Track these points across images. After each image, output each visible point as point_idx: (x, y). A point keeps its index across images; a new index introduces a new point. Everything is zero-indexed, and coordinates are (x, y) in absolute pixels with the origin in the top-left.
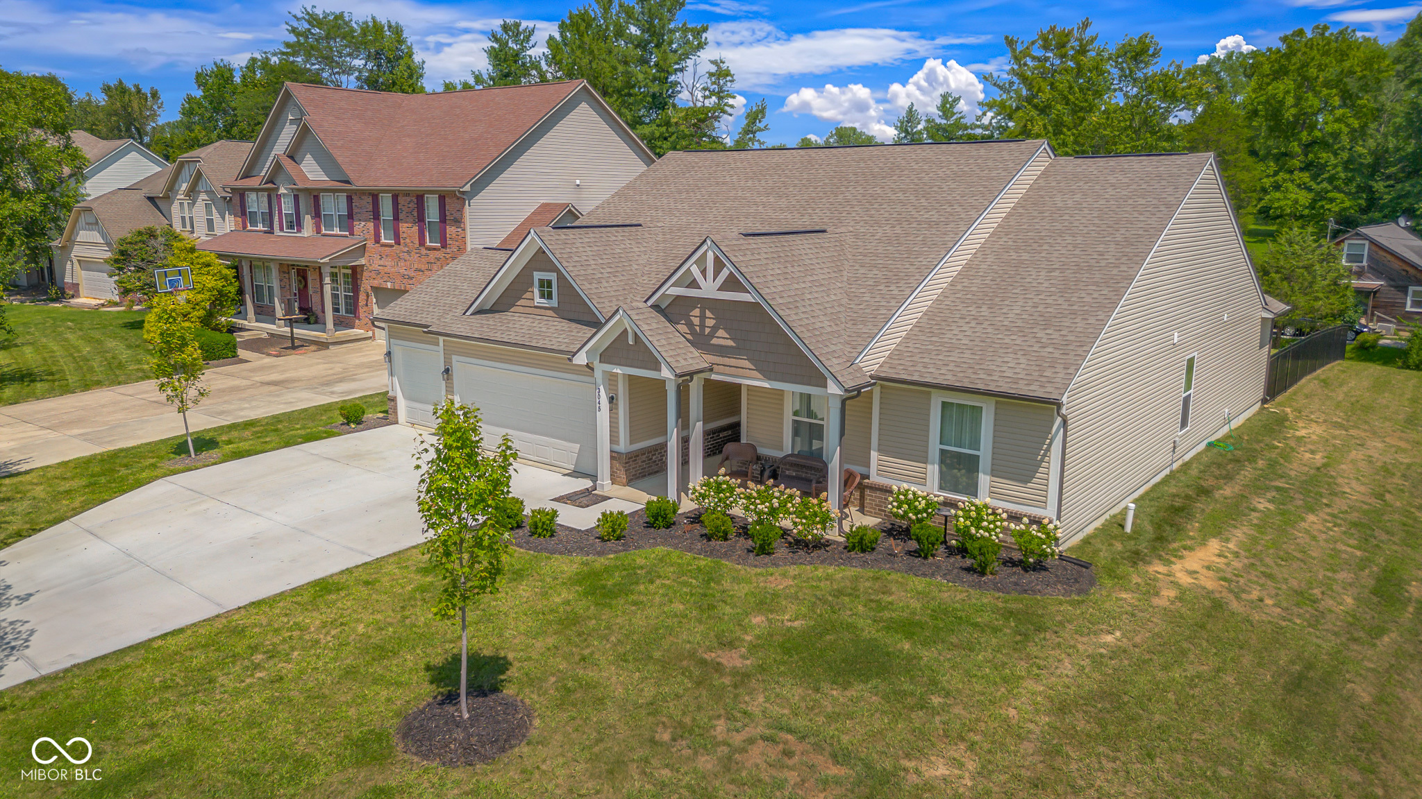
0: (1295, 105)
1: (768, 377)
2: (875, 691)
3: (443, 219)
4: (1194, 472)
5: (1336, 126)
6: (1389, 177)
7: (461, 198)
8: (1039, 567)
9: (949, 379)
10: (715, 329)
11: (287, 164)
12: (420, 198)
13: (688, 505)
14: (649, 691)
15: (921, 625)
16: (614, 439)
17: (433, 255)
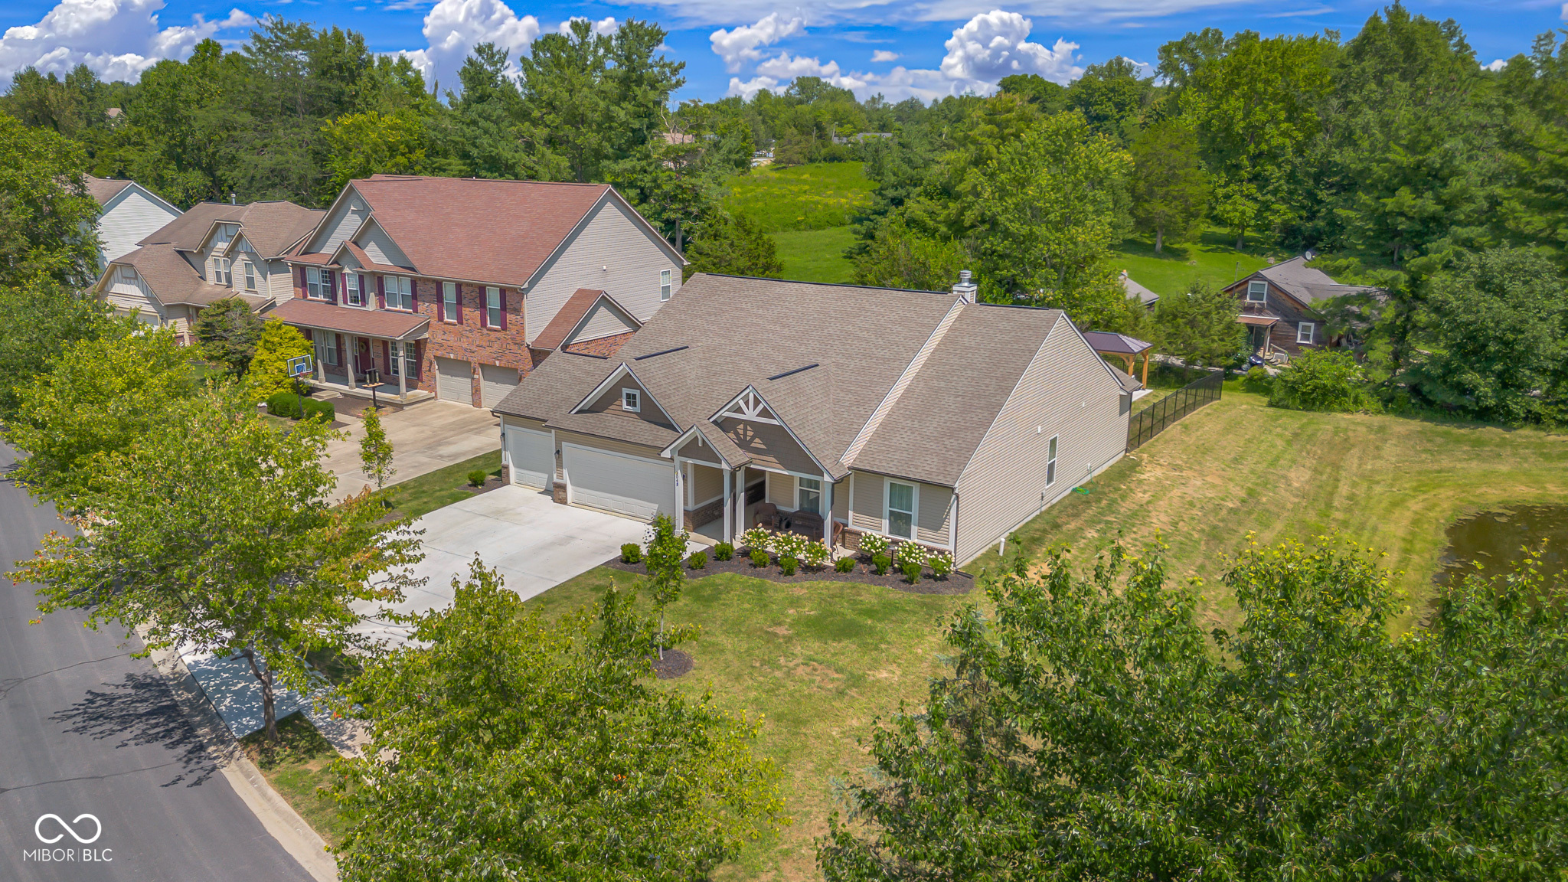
0: (1243, 119)
1: (787, 469)
2: (854, 643)
3: (504, 307)
4: (1055, 512)
5: (1281, 140)
6: (1331, 186)
7: (520, 294)
8: (944, 578)
9: (893, 471)
10: (753, 438)
11: (353, 248)
12: (482, 289)
13: (737, 545)
14: (745, 646)
15: (877, 612)
16: (686, 503)
17: (493, 335)
